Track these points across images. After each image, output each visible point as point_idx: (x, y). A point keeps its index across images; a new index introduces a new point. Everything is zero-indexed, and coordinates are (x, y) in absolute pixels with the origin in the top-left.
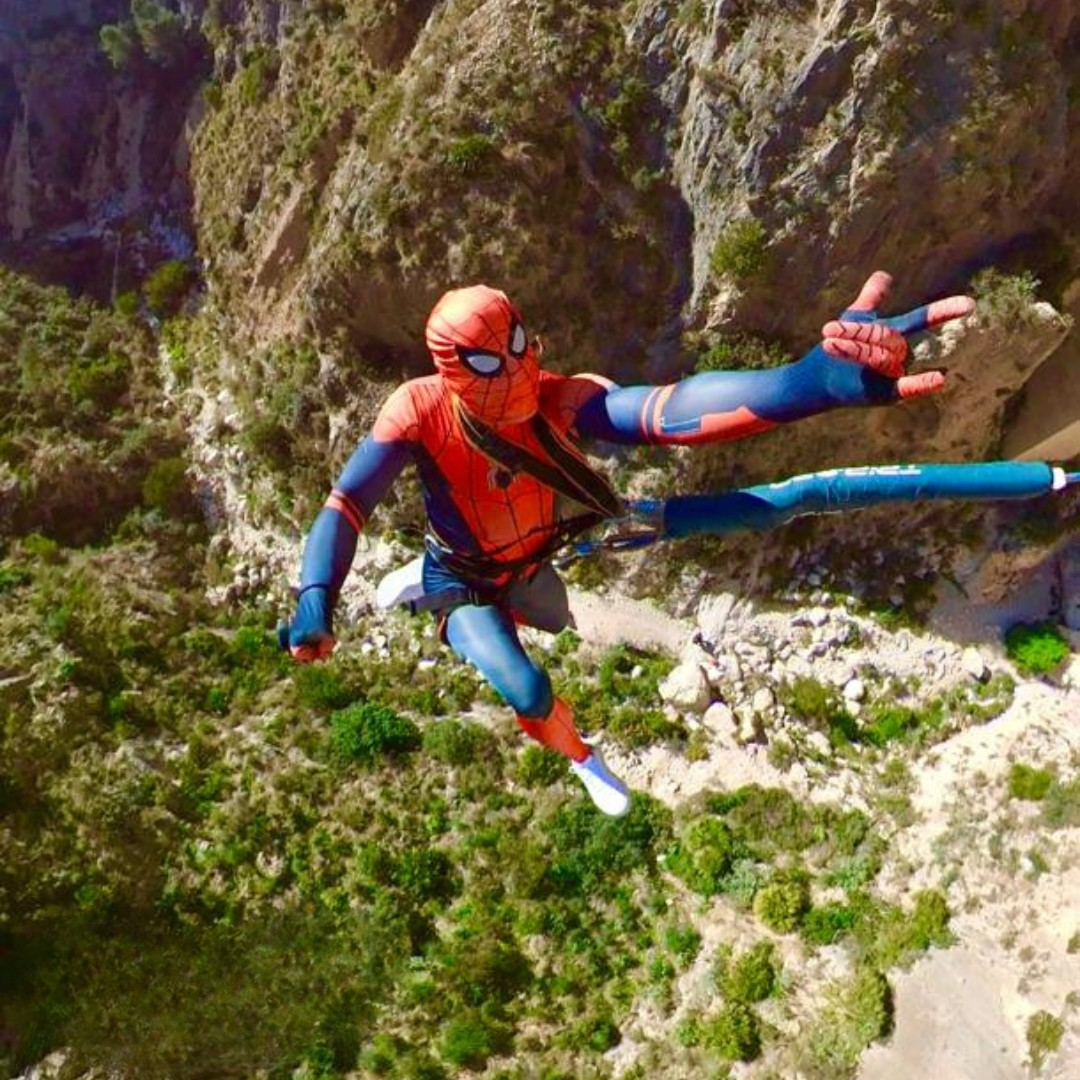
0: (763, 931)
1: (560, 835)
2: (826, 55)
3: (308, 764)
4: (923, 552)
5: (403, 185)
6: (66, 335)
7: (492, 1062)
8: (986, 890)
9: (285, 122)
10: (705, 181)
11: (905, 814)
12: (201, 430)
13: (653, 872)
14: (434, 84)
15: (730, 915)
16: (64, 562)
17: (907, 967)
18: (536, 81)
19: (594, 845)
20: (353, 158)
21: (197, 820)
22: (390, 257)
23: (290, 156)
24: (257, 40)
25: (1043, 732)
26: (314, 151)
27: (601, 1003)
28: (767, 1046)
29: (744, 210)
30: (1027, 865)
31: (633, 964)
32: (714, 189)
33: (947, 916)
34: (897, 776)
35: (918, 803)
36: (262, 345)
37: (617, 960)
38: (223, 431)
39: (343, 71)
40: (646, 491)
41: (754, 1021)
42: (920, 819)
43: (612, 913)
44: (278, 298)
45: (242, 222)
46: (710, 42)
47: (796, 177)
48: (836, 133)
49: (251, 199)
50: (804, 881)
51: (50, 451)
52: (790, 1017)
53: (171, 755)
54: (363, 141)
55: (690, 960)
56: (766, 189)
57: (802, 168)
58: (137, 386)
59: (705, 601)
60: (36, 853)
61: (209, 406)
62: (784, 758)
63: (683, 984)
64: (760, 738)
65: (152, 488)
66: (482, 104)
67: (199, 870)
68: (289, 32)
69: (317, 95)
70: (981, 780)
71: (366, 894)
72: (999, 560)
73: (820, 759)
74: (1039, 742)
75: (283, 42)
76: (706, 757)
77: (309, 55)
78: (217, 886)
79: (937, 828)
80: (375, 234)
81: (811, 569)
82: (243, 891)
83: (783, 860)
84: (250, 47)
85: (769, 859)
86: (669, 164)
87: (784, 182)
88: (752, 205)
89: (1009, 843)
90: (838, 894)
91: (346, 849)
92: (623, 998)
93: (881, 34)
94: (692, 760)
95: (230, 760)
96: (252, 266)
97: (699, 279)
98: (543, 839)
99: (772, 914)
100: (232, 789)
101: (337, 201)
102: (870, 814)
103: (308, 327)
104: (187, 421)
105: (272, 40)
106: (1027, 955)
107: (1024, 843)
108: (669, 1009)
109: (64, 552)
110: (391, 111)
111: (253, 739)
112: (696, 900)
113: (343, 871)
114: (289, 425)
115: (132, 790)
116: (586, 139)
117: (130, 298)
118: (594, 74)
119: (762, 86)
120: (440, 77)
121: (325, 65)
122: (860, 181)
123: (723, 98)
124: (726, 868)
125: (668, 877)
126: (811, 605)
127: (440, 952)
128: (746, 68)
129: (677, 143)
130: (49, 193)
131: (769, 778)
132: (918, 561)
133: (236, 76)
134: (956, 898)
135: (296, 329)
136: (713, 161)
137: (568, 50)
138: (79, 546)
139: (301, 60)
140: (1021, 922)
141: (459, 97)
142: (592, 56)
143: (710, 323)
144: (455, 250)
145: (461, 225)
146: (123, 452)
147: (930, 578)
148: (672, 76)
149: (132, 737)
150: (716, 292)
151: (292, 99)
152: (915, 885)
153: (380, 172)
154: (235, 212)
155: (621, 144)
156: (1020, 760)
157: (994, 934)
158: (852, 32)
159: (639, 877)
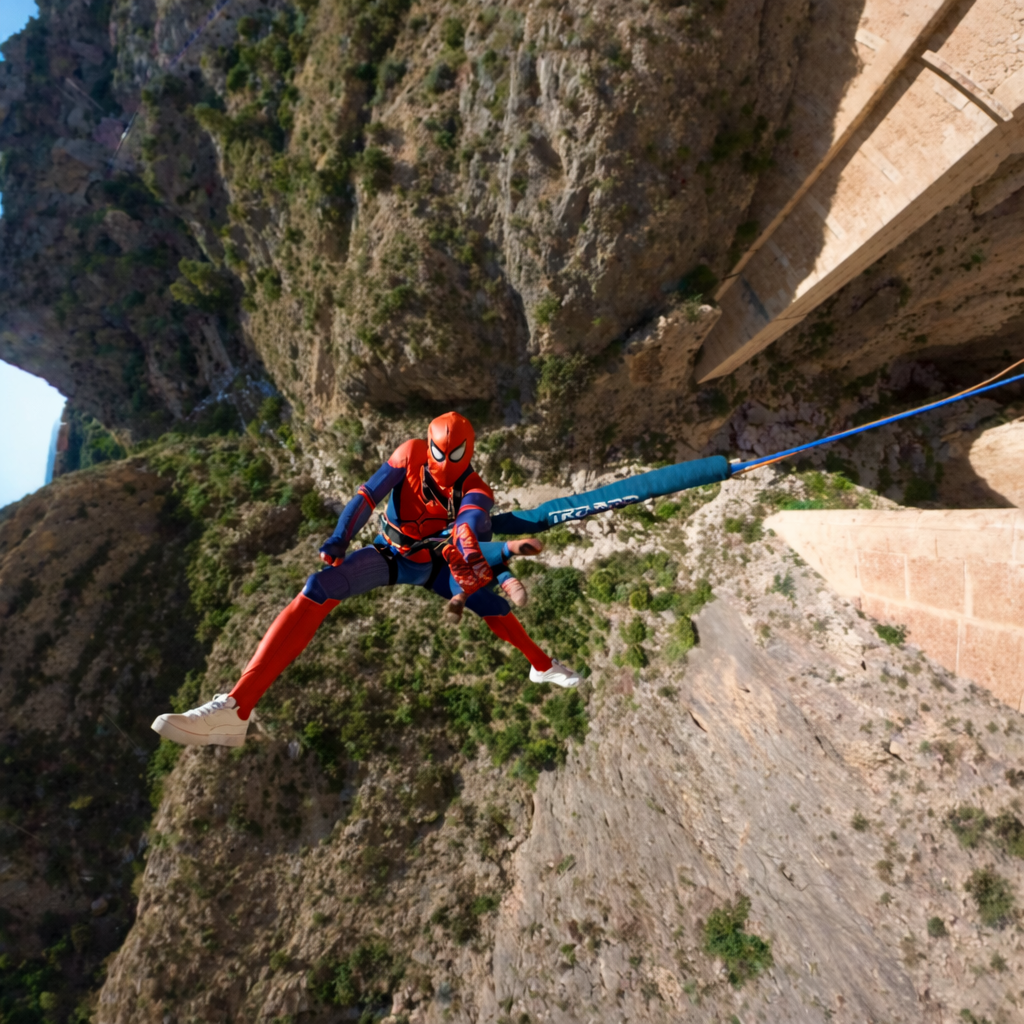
0: (635, 611)
1: (540, 595)
2: (573, 196)
3: (424, 604)
4: (667, 431)
5: (370, 323)
6: (230, 456)
7: (545, 697)
8: (724, 575)
9: (295, 306)
10: (523, 279)
11: (683, 549)
12: (318, 474)
13: (583, 598)
14: (367, 263)
15: (619, 609)
16: (280, 562)
17: (698, 613)
18: (420, 248)
19: (555, 596)
20: (340, 315)
21: (388, 646)
22: (377, 362)
23: (305, 323)
24: (261, 264)
25: (736, 502)
26: (317, 317)
27: (579, 659)
28: (650, 658)
29: (546, 289)
30: (740, 560)
31: (586, 639)
32: (529, 281)
33: (710, 588)
34: (677, 533)
35: (687, 542)
36: (330, 424)
37: (579, 640)
38: (329, 471)
39: (317, 269)
40: (533, 435)
41: (643, 650)
42: (690, 549)
43: (571, 621)
44: (329, 399)
45: (294, 366)
46: (508, 202)
47: (570, 266)
48: (585, 237)
49: (295, 353)
50: (647, 587)
51: (249, 514)
52: (655, 644)
53: (366, 624)
54: (341, 305)
55: (609, 631)
56: (555, 277)
57: (572, 261)
58: (276, 467)
59: (573, 477)
60: (327, 691)
61: (316, 461)
62: (624, 537)
63: (609, 642)
64: (612, 530)
65: (305, 510)
66: (397, 268)
67: (398, 666)
68: (278, 254)
69: (307, 285)
70: (712, 527)
71: (470, 648)
72: (702, 428)
73: (640, 533)
74: (734, 507)
75: (277, 262)
76: (592, 545)
77: (294, 264)
78: (408, 669)
79: (698, 551)
80: (365, 352)
81: (616, 450)
82: (420, 667)
83: (635, 581)
84: (259, 270)
85: (630, 581)
86: (503, 274)
87: (564, 270)
88: (550, 286)
89: (730, 553)
90: (663, 589)
91: (454, 633)
92: (587, 654)
93: (601, 178)
94: (586, 547)
95: (392, 615)
96: (309, 386)
97: (532, 329)
98: (534, 600)
99: (638, 605)
100: (398, 627)
101: (339, 340)
102: (668, 552)
103: (349, 407)
104: (308, 473)
105: (269, 261)
106: (748, 599)
107: (736, 551)
108: (607, 654)
109: (279, 557)
110: (350, 285)
111: (399, 603)
112: (603, 606)
113: (457, 643)
114: (357, 456)
115: (356, 646)
116: (456, 272)
117: (253, 424)
118: (451, 235)
119: (542, 221)
120: (369, 259)
121: (304, 268)
122: (603, 261)
123: (522, 233)
124: (612, 590)
125: (591, 600)
126: (620, 467)
127: (508, 660)
128: (532, 213)
129: (504, 262)
130: (184, 387)
131: (621, 547)
132: (666, 436)
133: (258, 288)
134: (712, 580)
135: (344, 411)
136: (525, 267)
137: (433, 225)
138: (284, 551)
139: (291, 269)
140: (743, 585)
141: (383, 267)
142: (446, 226)
143: (543, 349)
144: (408, 349)
145: (406, 335)
146: (284, 500)
147: (673, 442)
148: (492, 225)
149: (346, 623)
150: (542, 334)
151: (294, 291)
152: (694, 577)
153: (355, 319)
154: (288, 361)
155: (475, 268)
156: (729, 515)
157: (732, 592)
158: (584, 180)
159: (577, 603)
